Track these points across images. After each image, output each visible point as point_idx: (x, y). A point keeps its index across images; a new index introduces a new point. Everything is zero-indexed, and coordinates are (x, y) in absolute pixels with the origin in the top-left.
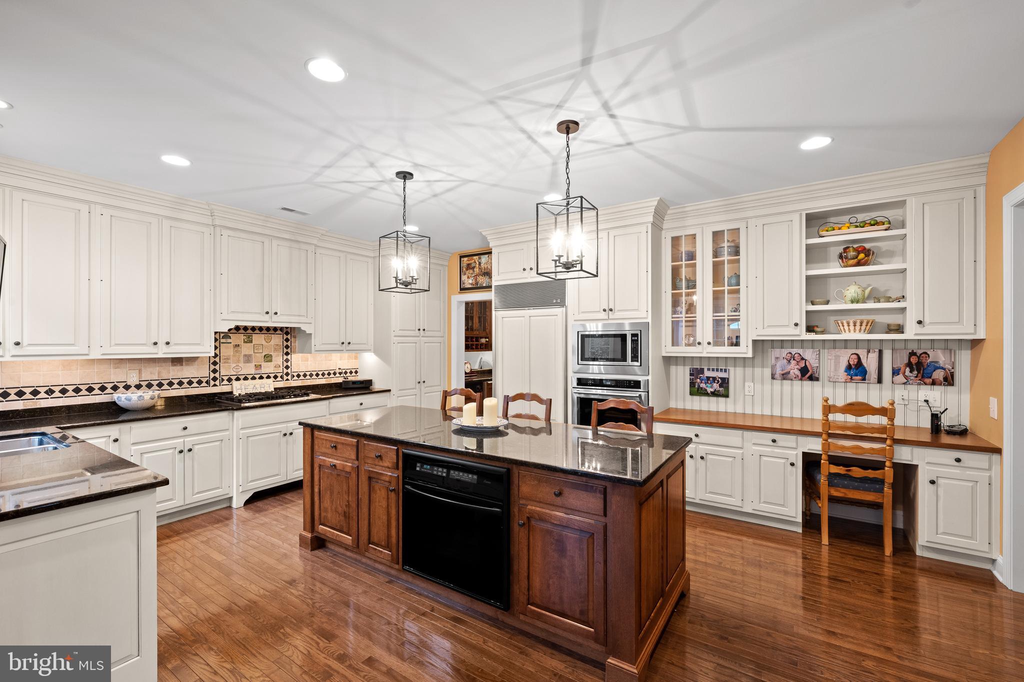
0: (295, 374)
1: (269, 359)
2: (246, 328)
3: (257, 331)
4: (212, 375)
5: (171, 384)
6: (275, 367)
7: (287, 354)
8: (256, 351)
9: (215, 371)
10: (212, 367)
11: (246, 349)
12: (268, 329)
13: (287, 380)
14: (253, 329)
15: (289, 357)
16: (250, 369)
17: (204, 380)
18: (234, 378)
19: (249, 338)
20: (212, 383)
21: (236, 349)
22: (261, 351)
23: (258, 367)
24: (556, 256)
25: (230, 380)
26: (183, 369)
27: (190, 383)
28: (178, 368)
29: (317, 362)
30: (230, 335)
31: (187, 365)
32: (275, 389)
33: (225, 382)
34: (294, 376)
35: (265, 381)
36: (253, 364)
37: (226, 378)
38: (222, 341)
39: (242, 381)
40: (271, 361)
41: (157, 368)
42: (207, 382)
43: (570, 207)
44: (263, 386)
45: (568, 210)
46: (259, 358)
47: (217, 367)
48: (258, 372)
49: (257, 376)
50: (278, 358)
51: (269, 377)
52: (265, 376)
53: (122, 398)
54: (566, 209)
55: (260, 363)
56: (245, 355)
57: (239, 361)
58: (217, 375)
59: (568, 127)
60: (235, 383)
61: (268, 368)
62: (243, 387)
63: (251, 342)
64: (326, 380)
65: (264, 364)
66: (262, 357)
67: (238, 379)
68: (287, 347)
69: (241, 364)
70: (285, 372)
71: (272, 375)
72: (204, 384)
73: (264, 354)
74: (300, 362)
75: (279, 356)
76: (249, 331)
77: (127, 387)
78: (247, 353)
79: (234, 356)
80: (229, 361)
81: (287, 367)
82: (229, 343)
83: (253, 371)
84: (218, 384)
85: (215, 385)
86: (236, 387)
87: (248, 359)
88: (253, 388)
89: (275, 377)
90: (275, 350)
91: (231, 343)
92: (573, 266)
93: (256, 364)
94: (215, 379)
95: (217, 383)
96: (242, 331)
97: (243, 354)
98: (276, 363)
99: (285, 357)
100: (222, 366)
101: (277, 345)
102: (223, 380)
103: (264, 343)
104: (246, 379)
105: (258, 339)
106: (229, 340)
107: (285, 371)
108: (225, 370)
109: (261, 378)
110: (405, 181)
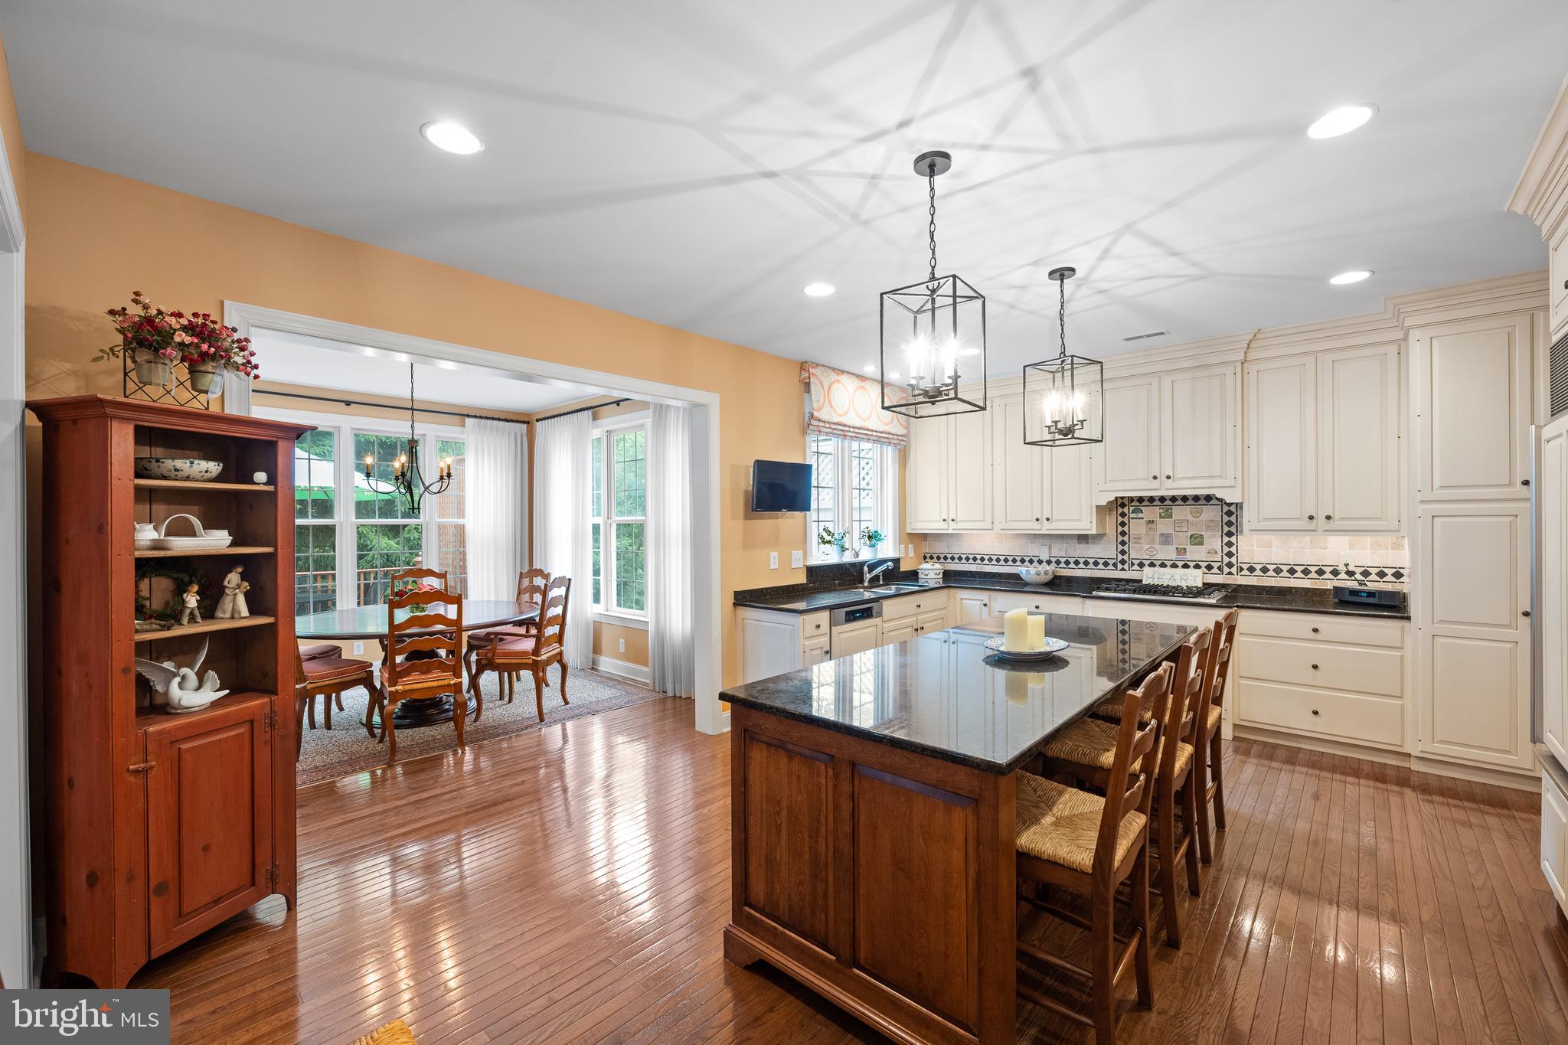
0: (1245, 566)
1: (1198, 540)
2: (1162, 499)
3: (1179, 502)
4: (1120, 557)
5: (1077, 563)
6: (1209, 553)
7: (1230, 534)
8: (1177, 529)
9: (1123, 552)
10: (1120, 548)
11: (1164, 526)
12: (1196, 498)
13: (1230, 573)
14: (1174, 499)
15: (1233, 539)
16: (1169, 553)
17: (1111, 562)
18: (1147, 563)
19: (1167, 511)
20: (1120, 566)
21: (1150, 526)
22: (1185, 529)
23: (1181, 551)
24: (949, 377)
25: (1141, 565)
26: (1088, 548)
27: (1096, 564)
28: (1084, 546)
29: (1291, 550)
30: (1142, 508)
31: (1092, 543)
32: (1204, 584)
33: (1136, 567)
34: (1242, 569)
35: (1191, 571)
36: (1174, 547)
37: (1136, 562)
38: (1132, 515)
39: (1157, 568)
40: (1201, 544)
41: (1065, 545)
42: (1115, 565)
43: (937, 296)
44: (1186, 578)
45: (933, 301)
46: (1182, 539)
47: (1126, 548)
48: (1181, 557)
49: (1180, 564)
50: (1214, 540)
51: (1197, 567)
52: (1192, 564)
53: (1023, 571)
54: (930, 301)
55: (1183, 547)
56: (1162, 535)
57: (1153, 542)
58: (1126, 557)
59: (932, 163)
60: (1146, 569)
61: (1196, 553)
62: (1156, 576)
63: (1171, 517)
64: (1311, 583)
65: (1189, 547)
66: (1187, 537)
67: (1152, 565)
68: (1229, 524)
69: (1157, 546)
70: (1225, 562)
71: (1203, 565)
72: (1111, 567)
73: (1190, 534)
74: (1253, 548)
75: (1214, 537)
76: (1168, 502)
77: (1040, 562)
78: (1164, 532)
79: (1147, 535)
80: (1141, 541)
81: (1230, 555)
82: (1139, 518)
83: (1174, 556)
84: (1127, 569)
85: (1123, 569)
86: (1147, 575)
87: (1166, 539)
88: (1170, 579)
89: (1209, 567)
90: (1208, 528)
91: (1142, 518)
92: (940, 393)
93: (1178, 546)
94: (1123, 562)
95: (1126, 566)
96: (1157, 503)
97: (1158, 533)
98: (1210, 547)
99: (1226, 539)
100: (1133, 547)
101: (1212, 521)
102: (1133, 564)
103: (1190, 518)
104: (1163, 565)
105: (1180, 512)
106: (1140, 515)
107: (1226, 560)
108: (1136, 553)
109: (1186, 566)
110: (1062, 282)
